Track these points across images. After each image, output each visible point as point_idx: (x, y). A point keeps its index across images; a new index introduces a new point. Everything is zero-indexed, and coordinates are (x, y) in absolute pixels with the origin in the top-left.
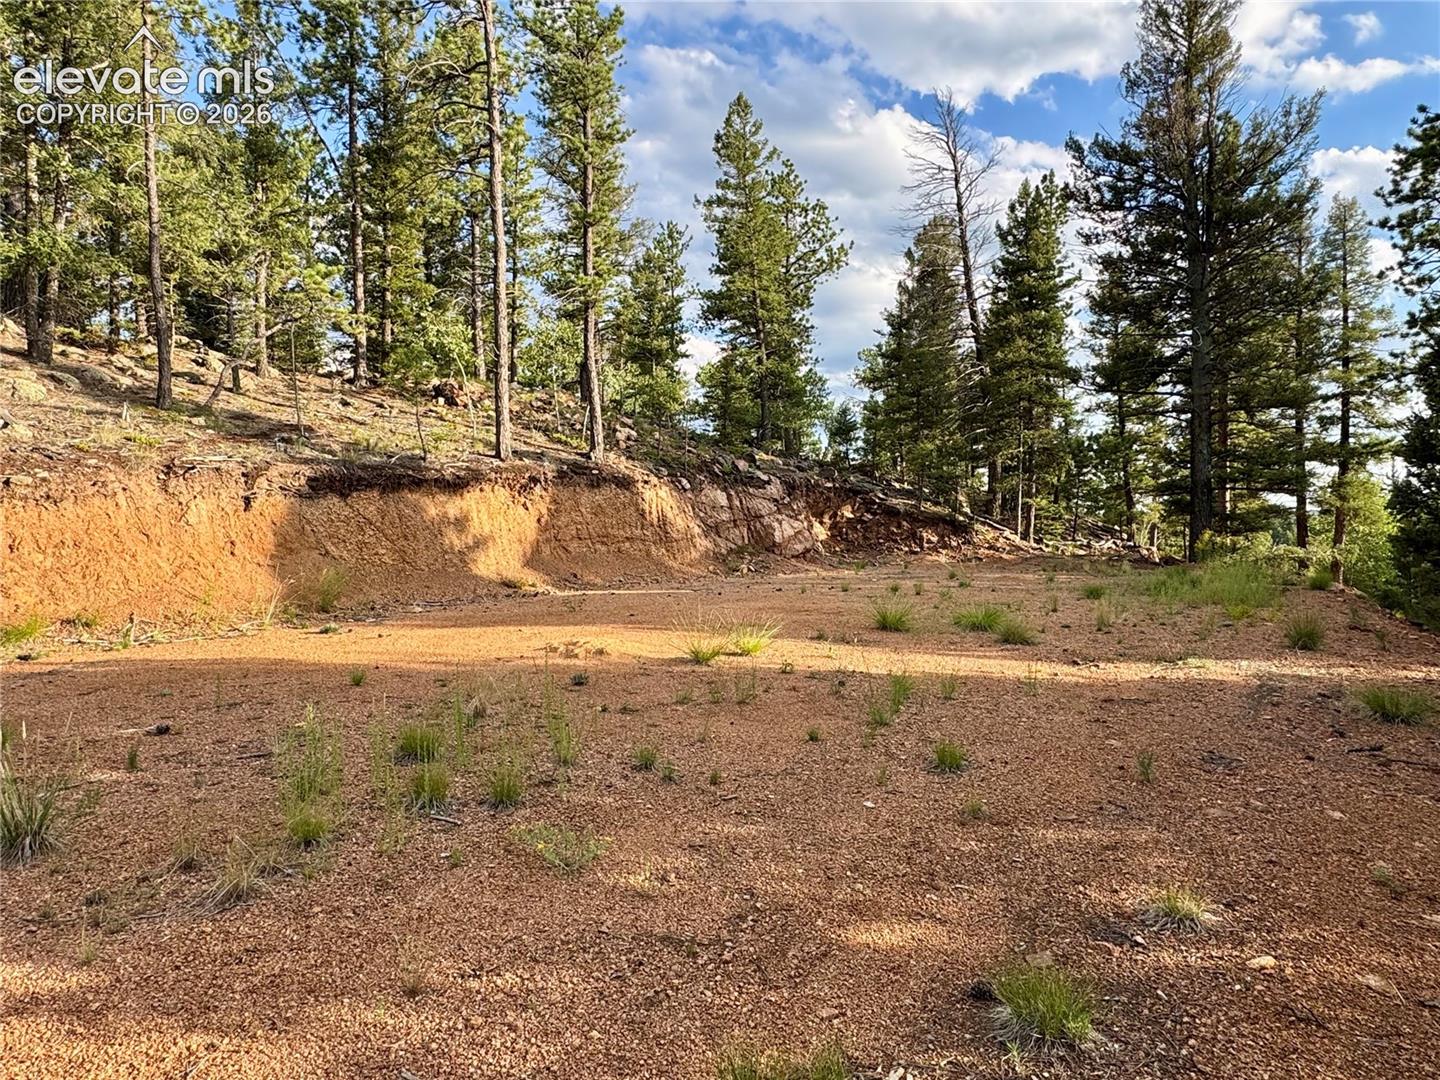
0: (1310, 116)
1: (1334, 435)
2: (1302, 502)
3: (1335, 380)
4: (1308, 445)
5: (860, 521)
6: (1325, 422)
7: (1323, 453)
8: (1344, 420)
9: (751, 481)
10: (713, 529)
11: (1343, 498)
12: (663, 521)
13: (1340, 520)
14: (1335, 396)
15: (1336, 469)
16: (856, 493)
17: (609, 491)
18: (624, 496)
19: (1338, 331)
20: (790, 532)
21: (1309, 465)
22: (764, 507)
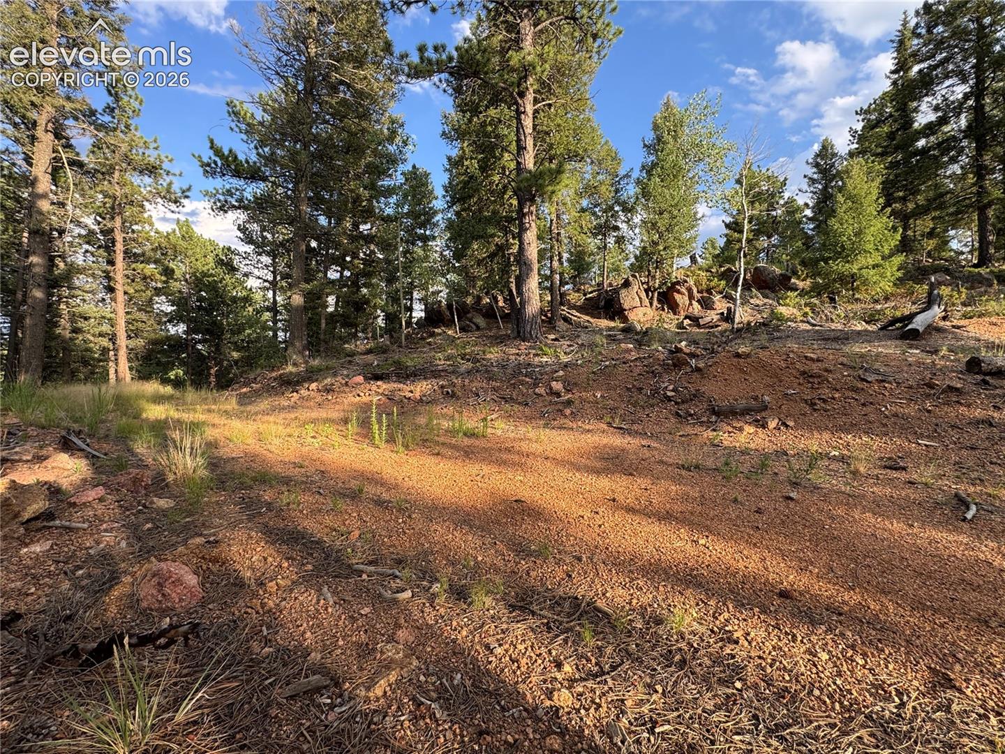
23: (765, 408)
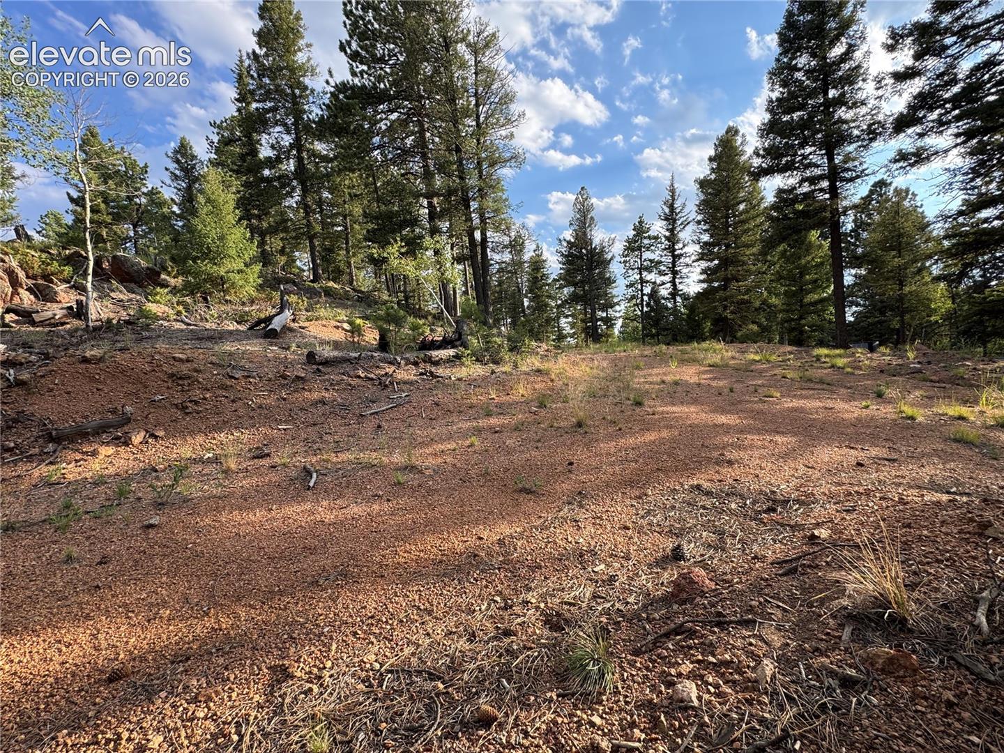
23: (127, 420)
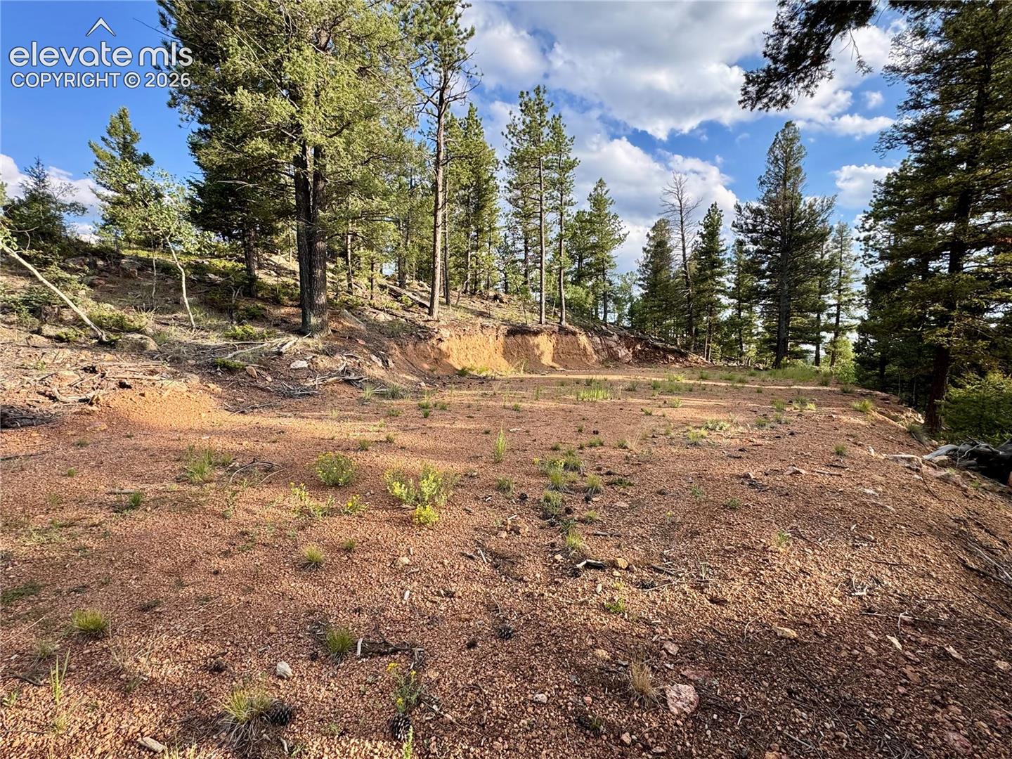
0: (831, 203)
1: (833, 320)
2: (818, 348)
3: (835, 298)
4: (822, 324)
5: (643, 350)
6: (830, 316)
7: (828, 328)
8: (838, 315)
9: (607, 334)
10: (597, 352)
11: (835, 347)
12: (585, 349)
13: (833, 356)
14: (834, 305)
15: (832, 335)
16: (642, 340)
17: (570, 336)
18: (574, 339)
19: (837, 278)
20: (624, 354)
21: (823, 334)
22: (614, 344)
